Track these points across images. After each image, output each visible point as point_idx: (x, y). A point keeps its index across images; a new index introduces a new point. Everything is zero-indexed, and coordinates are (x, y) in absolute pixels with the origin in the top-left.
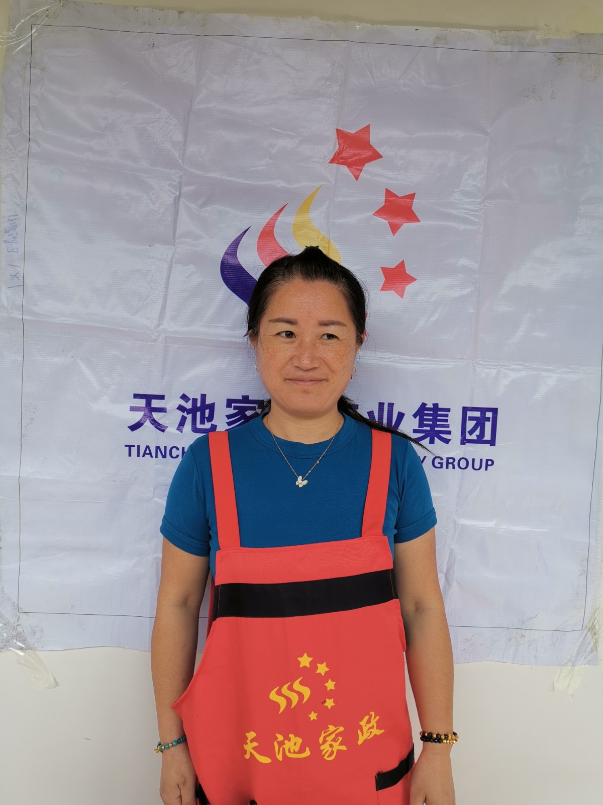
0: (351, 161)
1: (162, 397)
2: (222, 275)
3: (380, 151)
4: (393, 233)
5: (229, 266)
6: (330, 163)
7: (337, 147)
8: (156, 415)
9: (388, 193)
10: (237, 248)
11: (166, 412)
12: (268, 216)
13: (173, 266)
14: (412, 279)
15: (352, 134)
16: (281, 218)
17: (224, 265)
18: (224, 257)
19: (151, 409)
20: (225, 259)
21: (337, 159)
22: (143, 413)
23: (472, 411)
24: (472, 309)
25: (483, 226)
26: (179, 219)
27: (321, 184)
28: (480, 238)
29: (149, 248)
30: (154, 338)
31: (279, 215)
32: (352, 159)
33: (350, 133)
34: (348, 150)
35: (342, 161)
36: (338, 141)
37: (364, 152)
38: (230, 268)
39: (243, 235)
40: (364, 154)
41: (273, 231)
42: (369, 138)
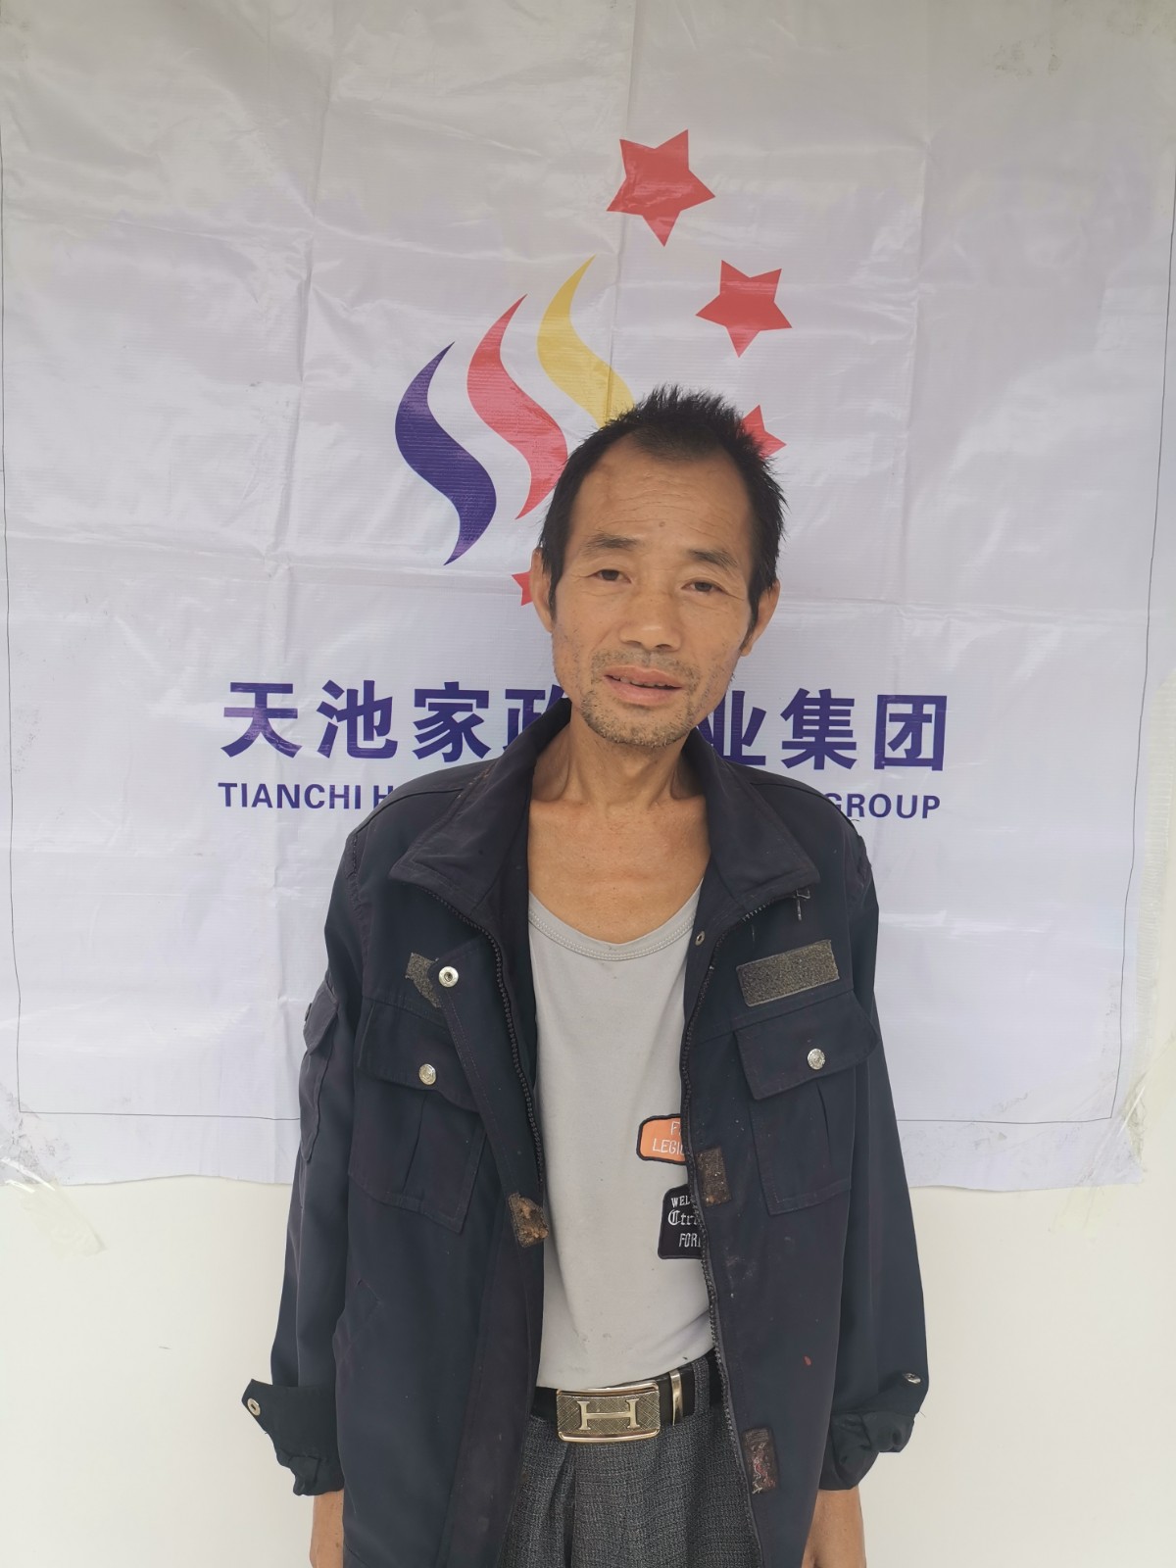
0: (653, 206)
1: (287, 689)
2: (398, 441)
3: (710, 183)
4: (737, 350)
5: (413, 424)
6: (609, 210)
7: (623, 177)
8: (276, 724)
9: (728, 272)
10: (428, 386)
11: (296, 717)
12: (488, 322)
13: (300, 426)
14: (780, 444)
15: (652, 148)
16: (512, 327)
17: (404, 424)
18: (401, 405)
19: (264, 714)
20: (405, 408)
21: (624, 202)
22: (251, 719)
23: (896, 702)
24: (894, 502)
25: (915, 334)
26: (308, 328)
27: (593, 254)
28: (910, 357)
29: (251, 389)
30: (267, 570)
31: (510, 318)
32: (654, 201)
33: (648, 148)
34: (646, 182)
35: (633, 205)
36: (625, 165)
37: (677, 186)
38: (414, 428)
39: (440, 361)
40: (676, 191)
41: (498, 350)
42: (687, 157)
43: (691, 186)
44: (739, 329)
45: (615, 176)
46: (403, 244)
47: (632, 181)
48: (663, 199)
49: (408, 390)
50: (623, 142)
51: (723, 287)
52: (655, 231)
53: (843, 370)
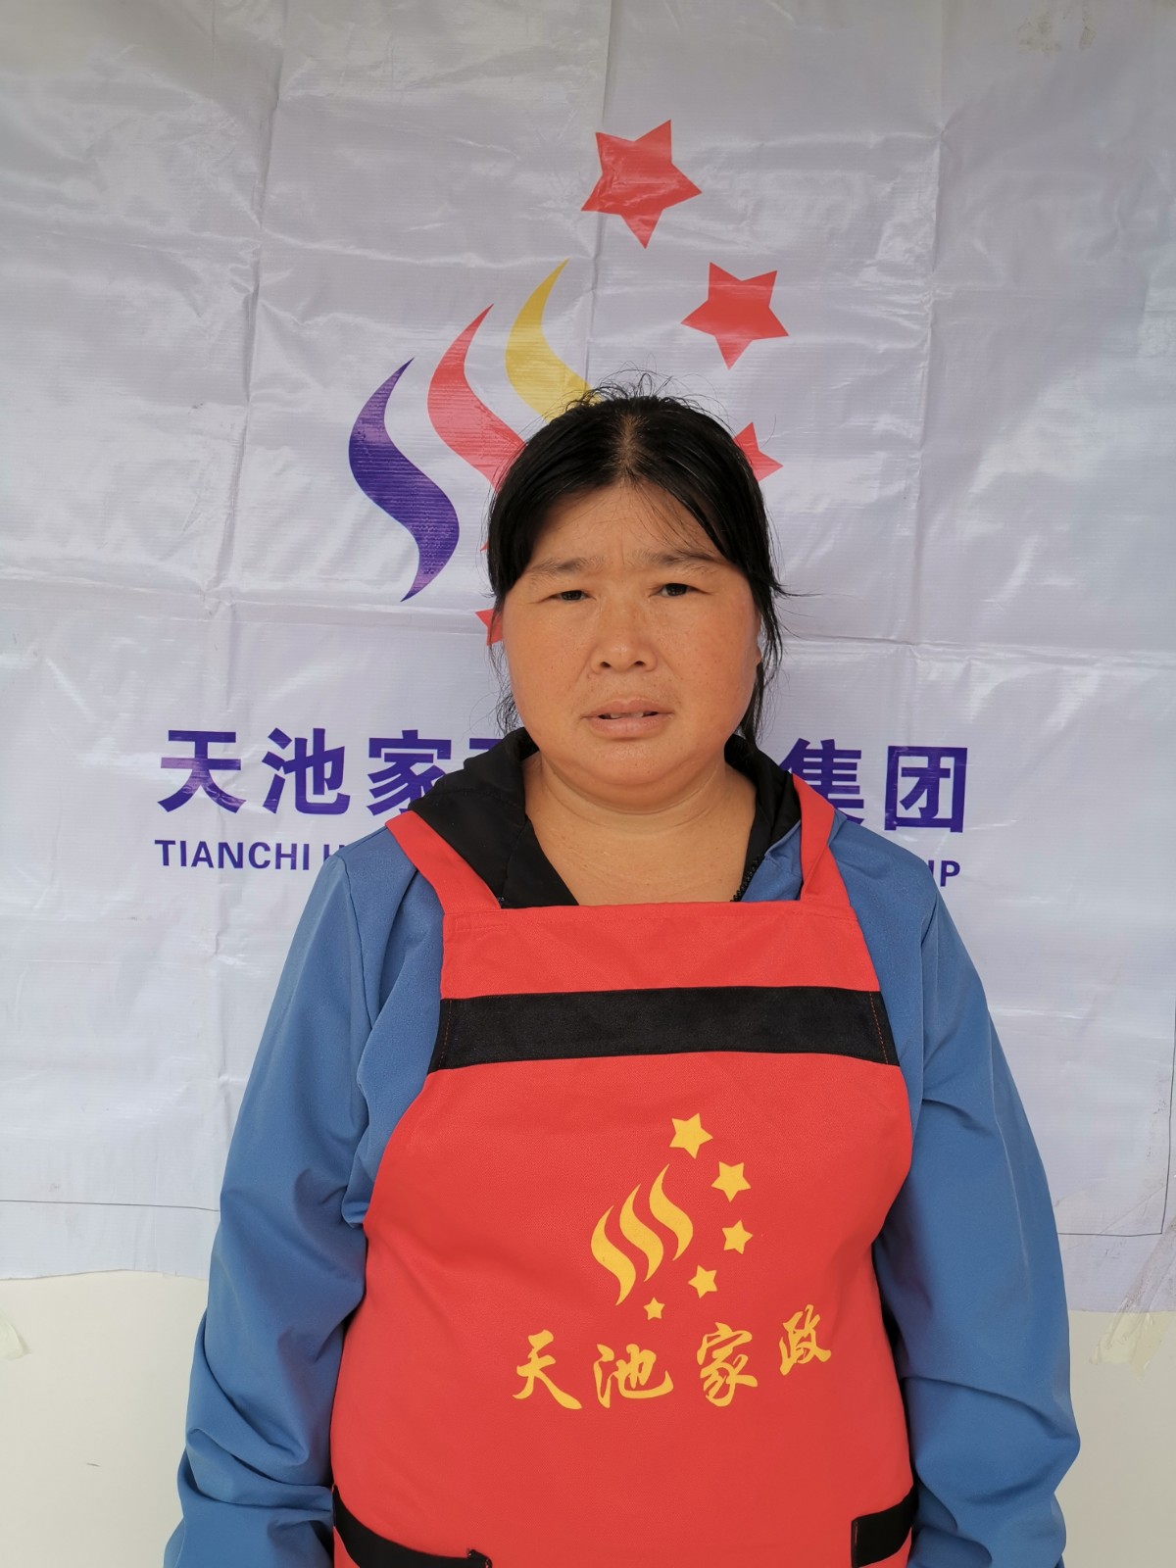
0: (632, 204)
1: (229, 737)
2: (352, 468)
3: (695, 177)
4: (727, 362)
5: (368, 447)
6: (584, 209)
7: (599, 173)
8: (218, 777)
9: (717, 273)
10: (385, 406)
11: (239, 768)
12: (451, 333)
13: (246, 451)
14: (774, 465)
15: (631, 142)
16: (479, 338)
17: (356, 446)
18: (355, 428)
19: (205, 764)
20: (359, 433)
21: (601, 200)
22: (190, 771)
23: (908, 754)
24: (906, 531)
25: (929, 341)
26: (255, 345)
27: (565, 258)
28: (923, 367)
29: (193, 411)
30: (207, 608)
31: (475, 330)
32: (633, 201)
33: (626, 141)
34: (625, 178)
35: (611, 203)
36: (601, 161)
37: (659, 181)
38: (370, 451)
39: (398, 378)
40: (659, 187)
41: (463, 366)
42: (670, 150)
43: (675, 181)
44: (731, 337)
45: (591, 173)
46: (358, 252)
47: (609, 178)
48: (645, 196)
49: (363, 410)
50: (599, 136)
51: (712, 291)
52: (634, 232)
53: (846, 383)
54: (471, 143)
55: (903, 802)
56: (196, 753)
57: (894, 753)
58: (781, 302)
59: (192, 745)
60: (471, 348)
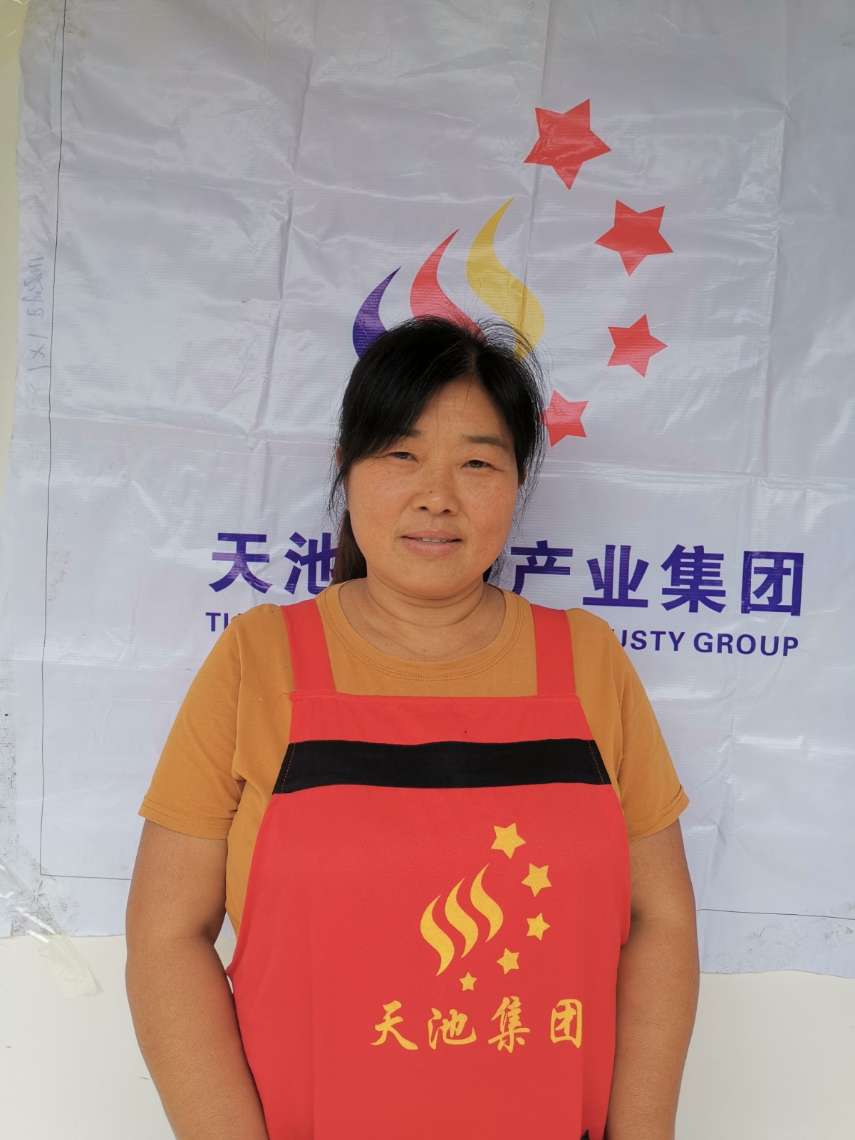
0: (561, 158)
1: (262, 538)
2: (355, 345)
3: (608, 139)
4: (628, 271)
5: (366, 330)
6: (526, 162)
7: (537, 136)
8: (253, 567)
9: (621, 208)
10: (379, 302)
11: (268, 561)
12: (429, 249)
13: (279, 332)
14: (660, 346)
15: (560, 114)
16: (448, 253)
17: (358, 330)
18: (358, 317)
19: (244, 558)
20: (360, 320)
21: (537, 156)
22: (233, 562)
23: (759, 557)
24: (758, 393)
25: (776, 257)
26: (288, 258)
27: (512, 197)
28: (772, 275)
29: (242, 304)
30: (250, 445)
31: (445, 248)
32: (561, 156)
33: (557, 114)
34: (555, 140)
35: (545, 158)
36: (539, 128)
37: (581, 142)
38: (368, 333)
39: (389, 282)
40: (579, 147)
41: (436, 273)
42: (589, 121)
43: (592, 143)
44: (630, 253)
45: (532, 137)
46: (362, 192)
47: (545, 140)
48: (571, 153)
49: (364, 304)
50: (538, 110)
51: (617, 220)
52: (562, 178)
53: (716, 286)
54: (445, 115)
55: (754, 593)
56: (238, 549)
57: (748, 556)
58: (667, 228)
59: (234, 544)
60: (442, 260)
